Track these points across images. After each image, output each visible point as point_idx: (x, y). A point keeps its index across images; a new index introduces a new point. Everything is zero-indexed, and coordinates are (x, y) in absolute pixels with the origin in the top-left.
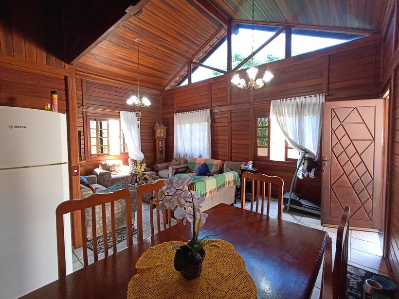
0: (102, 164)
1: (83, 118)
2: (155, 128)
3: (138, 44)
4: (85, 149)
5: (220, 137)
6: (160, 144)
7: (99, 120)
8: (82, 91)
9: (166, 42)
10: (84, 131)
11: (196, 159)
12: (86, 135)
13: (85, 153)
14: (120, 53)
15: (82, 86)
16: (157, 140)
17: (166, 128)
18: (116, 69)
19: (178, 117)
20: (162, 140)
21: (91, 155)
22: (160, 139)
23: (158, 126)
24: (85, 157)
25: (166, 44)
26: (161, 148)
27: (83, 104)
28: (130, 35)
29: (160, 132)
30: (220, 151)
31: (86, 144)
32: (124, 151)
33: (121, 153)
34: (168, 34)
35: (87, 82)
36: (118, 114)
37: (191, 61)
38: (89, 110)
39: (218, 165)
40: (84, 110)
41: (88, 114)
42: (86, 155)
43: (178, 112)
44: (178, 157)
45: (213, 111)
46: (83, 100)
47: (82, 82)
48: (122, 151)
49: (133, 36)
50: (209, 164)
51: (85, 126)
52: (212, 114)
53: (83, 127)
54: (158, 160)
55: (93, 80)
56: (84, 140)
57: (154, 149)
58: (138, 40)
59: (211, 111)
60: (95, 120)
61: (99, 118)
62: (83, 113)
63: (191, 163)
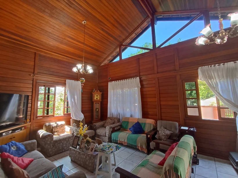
0: (46, 125)
1: (33, 84)
2: (93, 93)
3: (84, 26)
4: (31, 111)
5: (149, 100)
6: (97, 106)
7: (48, 86)
8: (35, 62)
9: (106, 27)
10: (32, 96)
11: (128, 118)
12: (33, 99)
13: (31, 115)
14: (70, 33)
15: (35, 58)
16: (94, 103)
17: (101, 93)
18: (65, 47)
19: (111, 85)
20: (98, 102)
21: (37, 117)
22: (97, 101)
23: (96, 92)
24: (30, 119)
25: (106, 28)
26: (97, 109)
27: (34, 72)
28: (78, 17)
29: (97, 97)
30: (150, 111)
31: (33, 107)
32: (67, 112)
33: (64, 114)
34: (108, 20)
35: (40, 56)
36: (64, 82)
37: (122, 44)
38: (39, 78)
39: (151, 124)
40: (35, 77)
41: (38, 81)
42: (32, 117)
43: (112, 81)
44: (112, 116)
45: (142, 79)
46: (34, 69)
47: (35, 55)
48: (66, 113)
49: (81, 18)
50: (142, 123)
51: (34, 92)
52: (141, 81)
53: (32, 92)
54: (94, 119)
55: (46, 54)
56: (32, 103)
57: (92, 110)
58: (85, 23)
59: (140, 79)
60: (44, 86)
61: (47, 84)
62: (33, 80)
63: (125, 122)
